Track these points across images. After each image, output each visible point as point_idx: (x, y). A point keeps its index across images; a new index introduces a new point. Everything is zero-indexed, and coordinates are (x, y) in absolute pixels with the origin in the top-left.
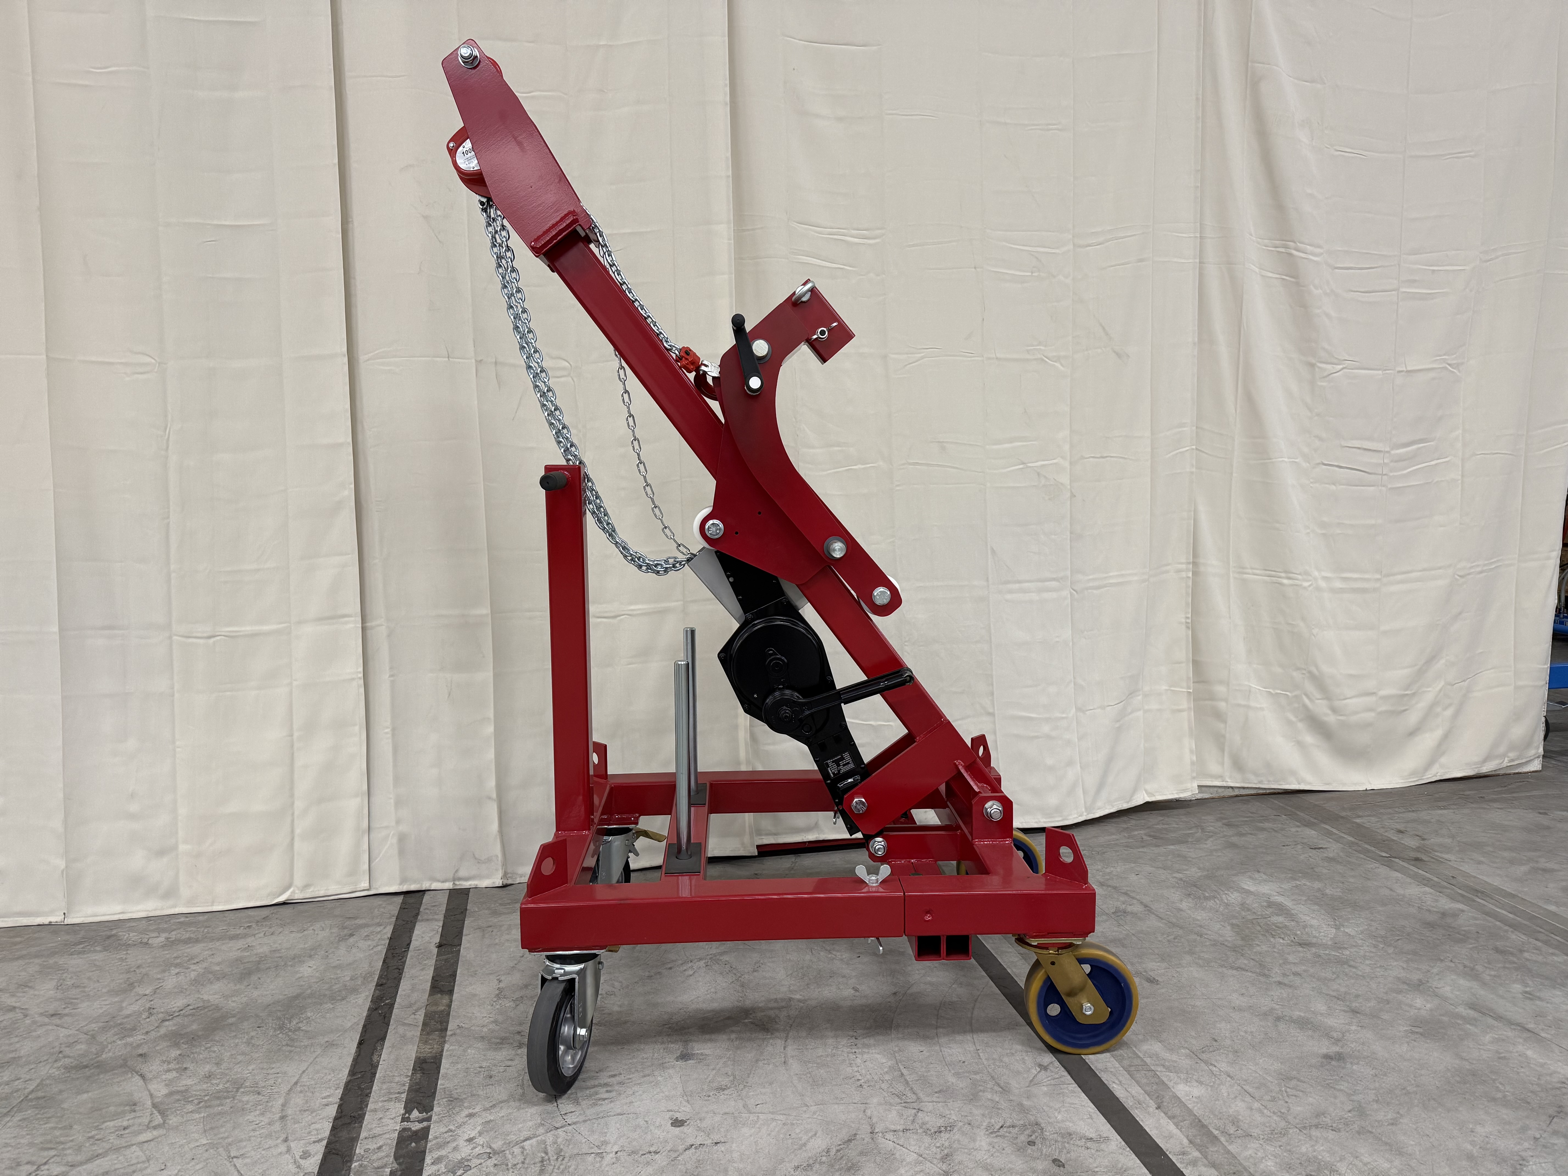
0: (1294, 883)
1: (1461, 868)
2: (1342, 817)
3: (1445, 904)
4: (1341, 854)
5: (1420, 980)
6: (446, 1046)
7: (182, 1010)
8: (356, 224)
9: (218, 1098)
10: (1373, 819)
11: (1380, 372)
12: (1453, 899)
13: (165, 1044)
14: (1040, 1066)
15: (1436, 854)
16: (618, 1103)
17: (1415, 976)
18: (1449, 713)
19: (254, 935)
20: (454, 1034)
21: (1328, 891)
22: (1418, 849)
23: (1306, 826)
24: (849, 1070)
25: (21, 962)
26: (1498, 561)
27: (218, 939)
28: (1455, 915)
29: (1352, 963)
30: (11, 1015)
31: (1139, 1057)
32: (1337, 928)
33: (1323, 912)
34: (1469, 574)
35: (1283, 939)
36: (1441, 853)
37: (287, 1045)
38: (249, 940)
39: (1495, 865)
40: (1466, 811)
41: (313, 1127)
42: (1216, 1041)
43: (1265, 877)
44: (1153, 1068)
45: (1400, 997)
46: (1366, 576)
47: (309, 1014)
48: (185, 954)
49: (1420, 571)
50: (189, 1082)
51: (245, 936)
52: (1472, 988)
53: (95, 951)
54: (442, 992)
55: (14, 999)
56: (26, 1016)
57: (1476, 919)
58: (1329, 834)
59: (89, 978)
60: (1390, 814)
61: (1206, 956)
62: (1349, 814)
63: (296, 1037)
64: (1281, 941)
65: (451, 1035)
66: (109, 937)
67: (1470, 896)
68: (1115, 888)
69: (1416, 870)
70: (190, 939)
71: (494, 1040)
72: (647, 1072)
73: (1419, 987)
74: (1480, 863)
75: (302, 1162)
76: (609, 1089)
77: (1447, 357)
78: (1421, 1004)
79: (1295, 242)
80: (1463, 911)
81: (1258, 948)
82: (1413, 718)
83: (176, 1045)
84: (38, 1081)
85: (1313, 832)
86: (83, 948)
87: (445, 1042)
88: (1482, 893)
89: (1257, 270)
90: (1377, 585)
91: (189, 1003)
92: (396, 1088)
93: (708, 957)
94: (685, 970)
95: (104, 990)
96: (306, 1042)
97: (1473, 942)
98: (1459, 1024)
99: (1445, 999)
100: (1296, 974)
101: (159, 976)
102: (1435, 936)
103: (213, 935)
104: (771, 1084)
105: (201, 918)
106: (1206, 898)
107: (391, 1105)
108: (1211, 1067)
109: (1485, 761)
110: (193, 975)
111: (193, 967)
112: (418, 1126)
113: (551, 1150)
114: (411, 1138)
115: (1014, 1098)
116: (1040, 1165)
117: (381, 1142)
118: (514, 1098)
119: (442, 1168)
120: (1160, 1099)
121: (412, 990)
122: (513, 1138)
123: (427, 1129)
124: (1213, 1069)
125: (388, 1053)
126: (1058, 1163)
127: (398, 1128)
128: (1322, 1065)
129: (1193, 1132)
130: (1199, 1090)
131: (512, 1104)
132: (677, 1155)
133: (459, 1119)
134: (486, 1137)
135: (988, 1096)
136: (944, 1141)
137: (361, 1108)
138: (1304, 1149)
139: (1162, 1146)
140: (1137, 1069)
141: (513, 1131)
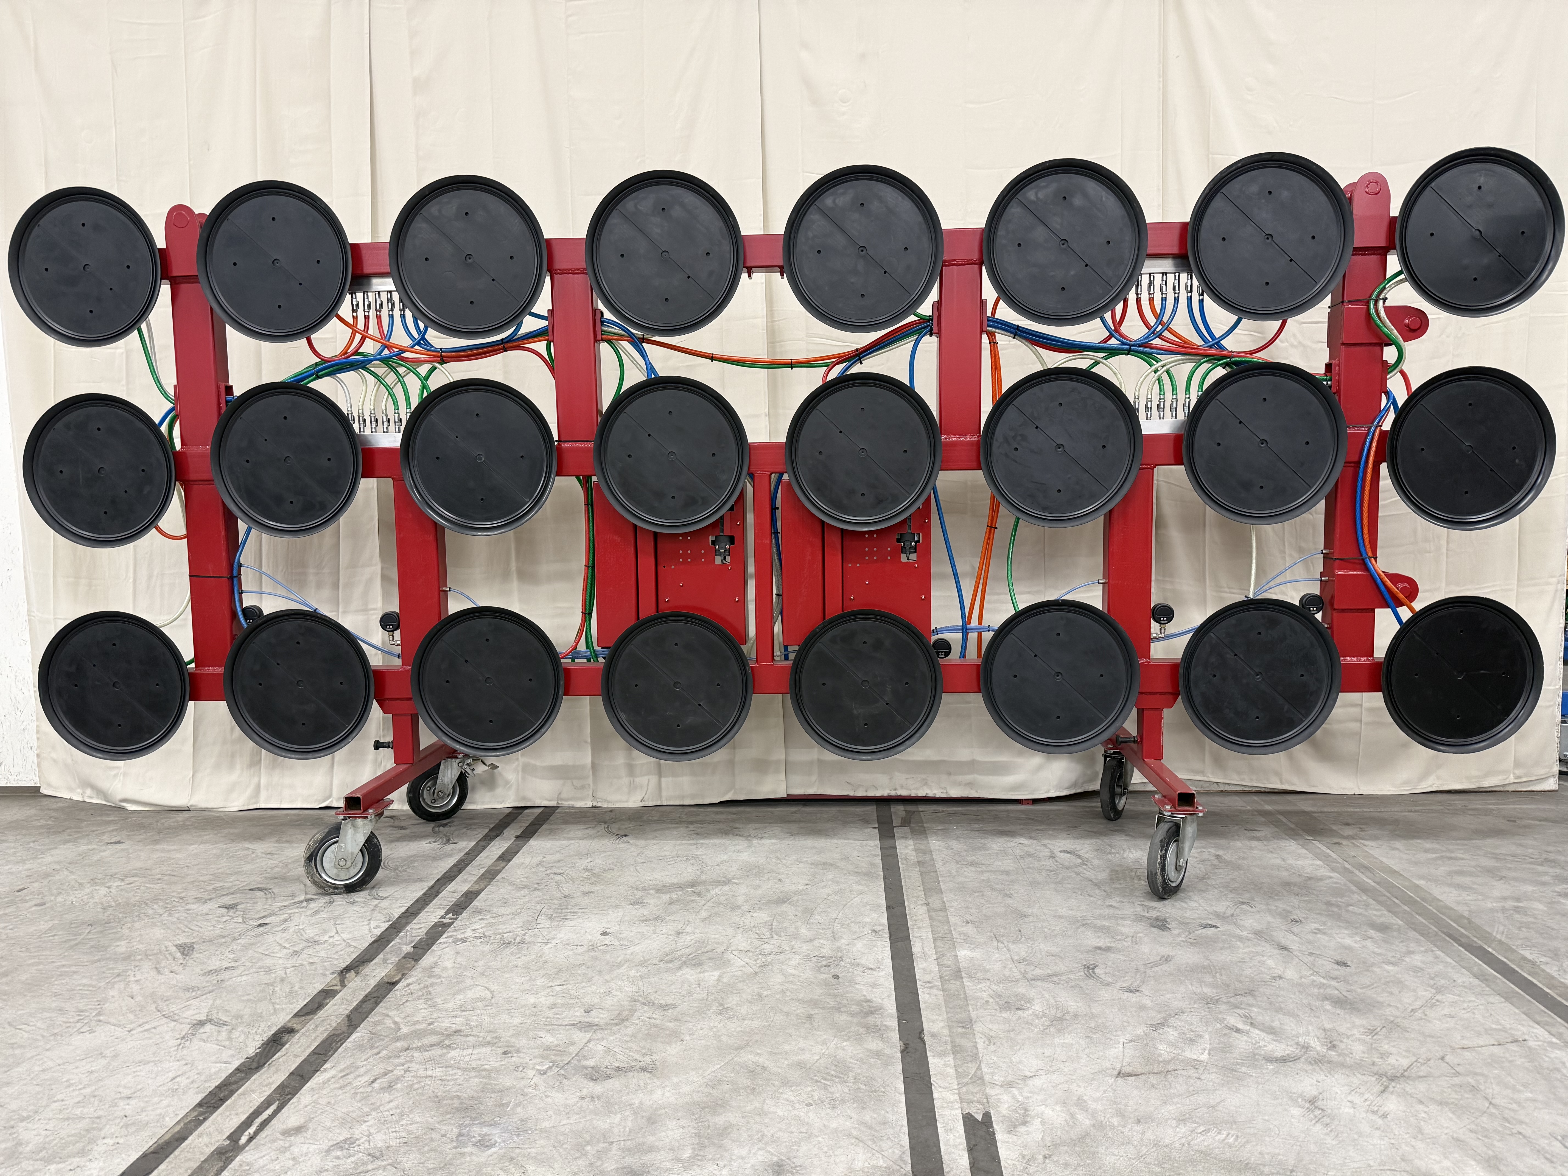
6: (489, 887)
16: (575, 921)
17: (1232, 911)
31: (951, 933)
41: (389, 915)
42: (1020, 931)
44: (956, 939)
52: (1272, 922)
54: (502, 861)
61: (1068, 886)
65: (495, 882)
67: (1352, 869)
71: (520, 886)
75: (373, 930)
88: (1367, 868)
97: (1313, 897)
98: (1230, 941)
99: (1241, 927)
102: (1282, 891)
104: (680, 921)
107: (438, 910)
112: (448, 921)
113: (518, 939)
114: (440, 926)
115: (838, 944)
116: (823, 976)
117: (422, 925)
118: (513, 914)
119: (450, 940)
120: (943, 955)
121: (485, 858)
122: (500, 931)
123: (453, 923)
124: (1001, 945)
125: (451, 887)
126: (836, 977)
127: (436, 920)
128: (1088, 951)
129: (948, 973)
130: (977, 954)
131: (510, 916)
132: (593, 948)
133: (474, 920)
134: (485, 929)
135: (821, 941)
136: (769, 959)
137: (420, 910)
138: (1020, 990)
139: (917, 977)
140: (943, 939)
141: (502, 928)
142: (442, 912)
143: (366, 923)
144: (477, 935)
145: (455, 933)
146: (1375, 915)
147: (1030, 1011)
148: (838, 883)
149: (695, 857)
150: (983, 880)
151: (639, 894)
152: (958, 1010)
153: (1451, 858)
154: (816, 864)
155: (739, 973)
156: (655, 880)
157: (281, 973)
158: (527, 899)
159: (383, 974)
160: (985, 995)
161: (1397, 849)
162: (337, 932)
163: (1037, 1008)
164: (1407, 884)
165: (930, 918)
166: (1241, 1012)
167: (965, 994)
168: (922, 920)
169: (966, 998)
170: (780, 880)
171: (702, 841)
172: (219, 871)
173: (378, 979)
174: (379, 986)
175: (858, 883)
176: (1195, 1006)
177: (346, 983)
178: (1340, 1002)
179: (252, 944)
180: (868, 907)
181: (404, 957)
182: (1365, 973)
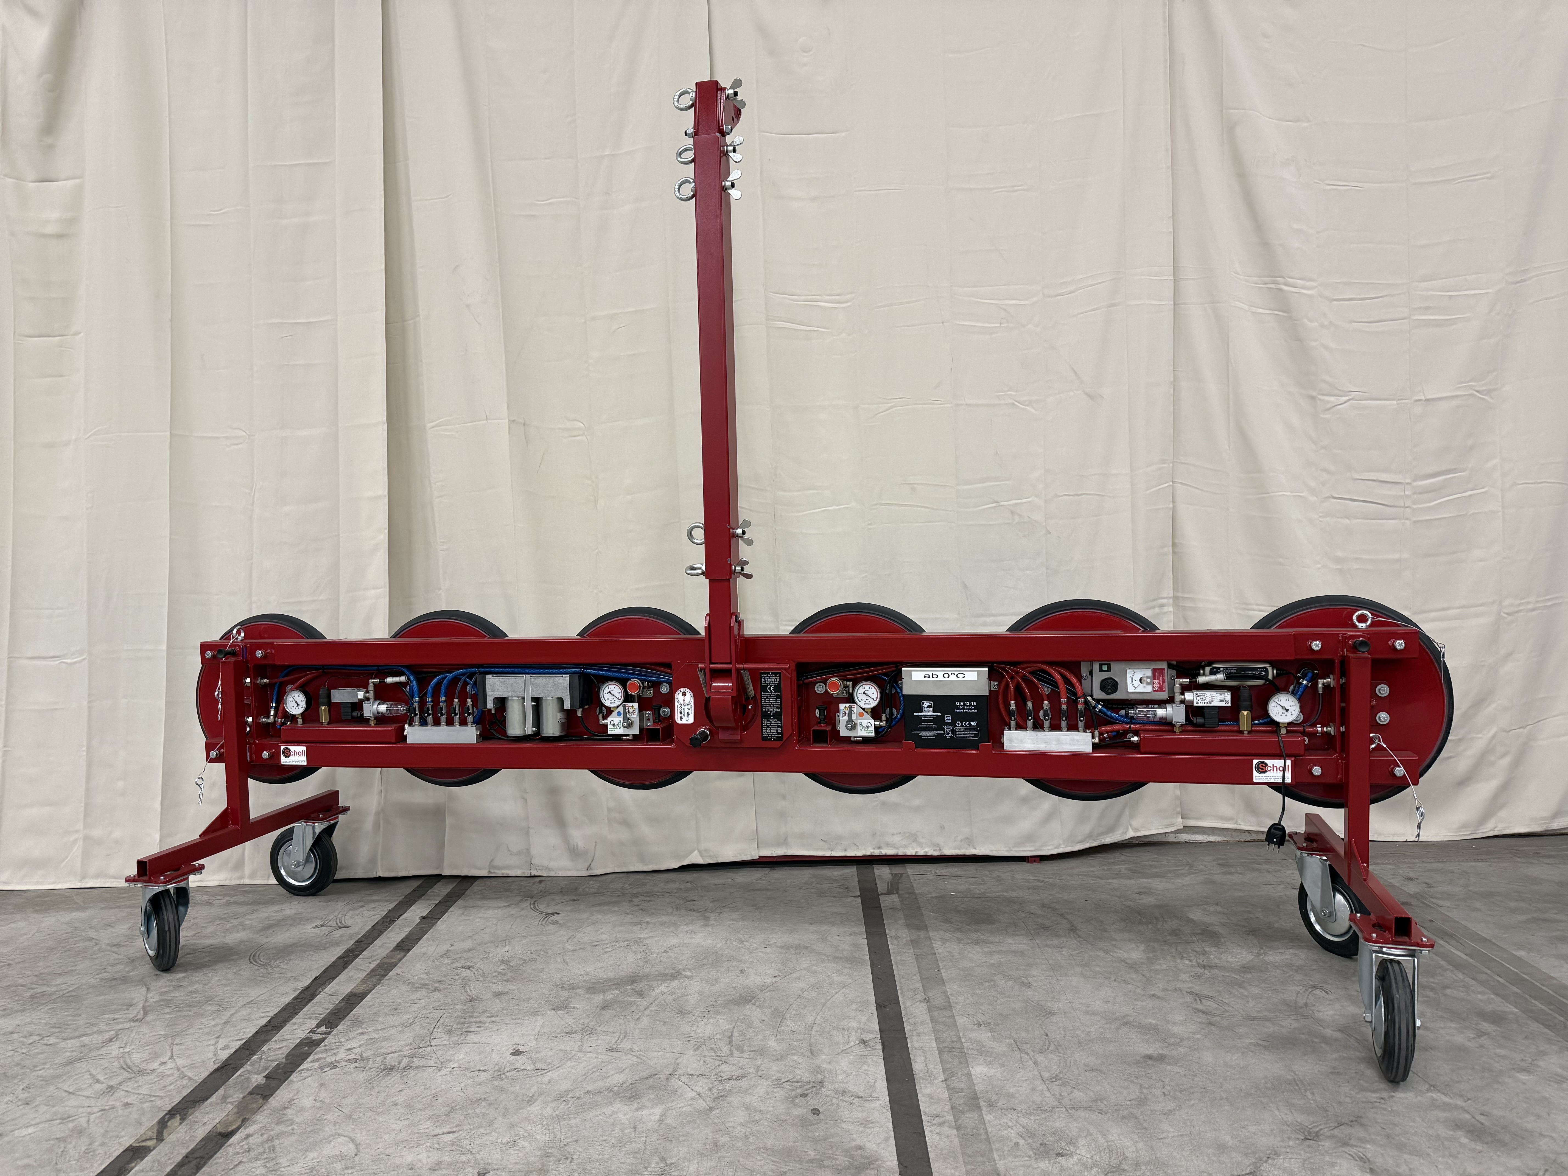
1: (1449, 914)
6: (378, 987)
7: (205, 948)
11: (1395, 402)
14: (861, 1040)
16: (479, 1034)
18: (1506, 761)
22: (1415, 895)
26: (1556, 598)
30: (87, 943)
31: (961, 1042)
32: (1258, 955)
33: (1254, 942)
34: (1518, 612)
35: (1191, 961)
36: (1439, 899)
37: (262, 976)
39: (1491, 913)
40: (1506, 864)
41: (244, 1030)
44: (966, 1051)
47: (292, 957)
49: (1459, 608)
50: (177, 994)
54: (402, 949)
60: (1414, 863)
61: (1097, 969)
63: (272, 972)
64: (1187, 962)
65: (388, 979)
71: (417, 985)
72: (520, 1016)
73: (1299, 1009)
74: (1475, 910)
75: (219, 1052)
76: (480, 1025)
77: (1474, 384)
84: (78, 986)
87: (379, 984)
91: (214, 944)
92: (320, 1011)
93: (634, 939)
96: (277, 975)
100: (1178, 990)
107: (309, 1021)
111: (232, 921)
112: (319, 1037)
113: (405, 1061)
114: (307, 1044)
115: (817, 1061)
116: (798, 1112)
117: (284, 1044)
118: (403, 1025)
119: (316, 1065)
120: (953, 1074)
121: (380, 947)
122: (383, 1051)
123: (324, 1039)
124: (1025, 1056)
125: (331, 988)
126: (816, 1112)
127: (303, 1037)
128: (1137, 1063)
129: (962, 1101)
130: (995, 1071)
131: (399, 1029)
132: (499, 1074)
133: (351, 1035)
134: (363, 1048)
135: (795, 1058)
136: (728, 1086)
137: (286, 1022)
138: (1058, 1124)
139: (922, 1109)
140: (950, 1050)
141: (386, 1046)
142: (313, 1024)
143: (213, 1042)
144: (352, 1056)
145: (324, 1055)
146: (1481, 1000)
147: (1075, 1158)
148: (814, 972)
149: (637, 942)
150: (993, 965)
151: (565, 994)
152: (980, 1159)
153: (1545, 920)
154: (786, 948)
155: (689, 1109)
156: (587, 974)
157: (83, 1121)
158: (423, 1003)
159: (217, 1121)
160: (1012, 1133)
161: (1479, 910)
162: (172, 1057)
163: (1083, 1152)
164: (1505, 956)
165: (933, 1020)
166: (1353, 1151)
167: (986, 1133)
168: (922, 1023)
169: (988, 1140)
170: (742, 971)
171: (648, 920)
172: (46, 971)
173: (209, 1127)
174: (207, 1139)
175: (839, 972)
176: (1291, 1143)
177: (165, 1135)
178: (1477, 1132)
179: (58, 1077)
180: (854, 1006)
181: (250, 1093)
182: (1496, 1086)
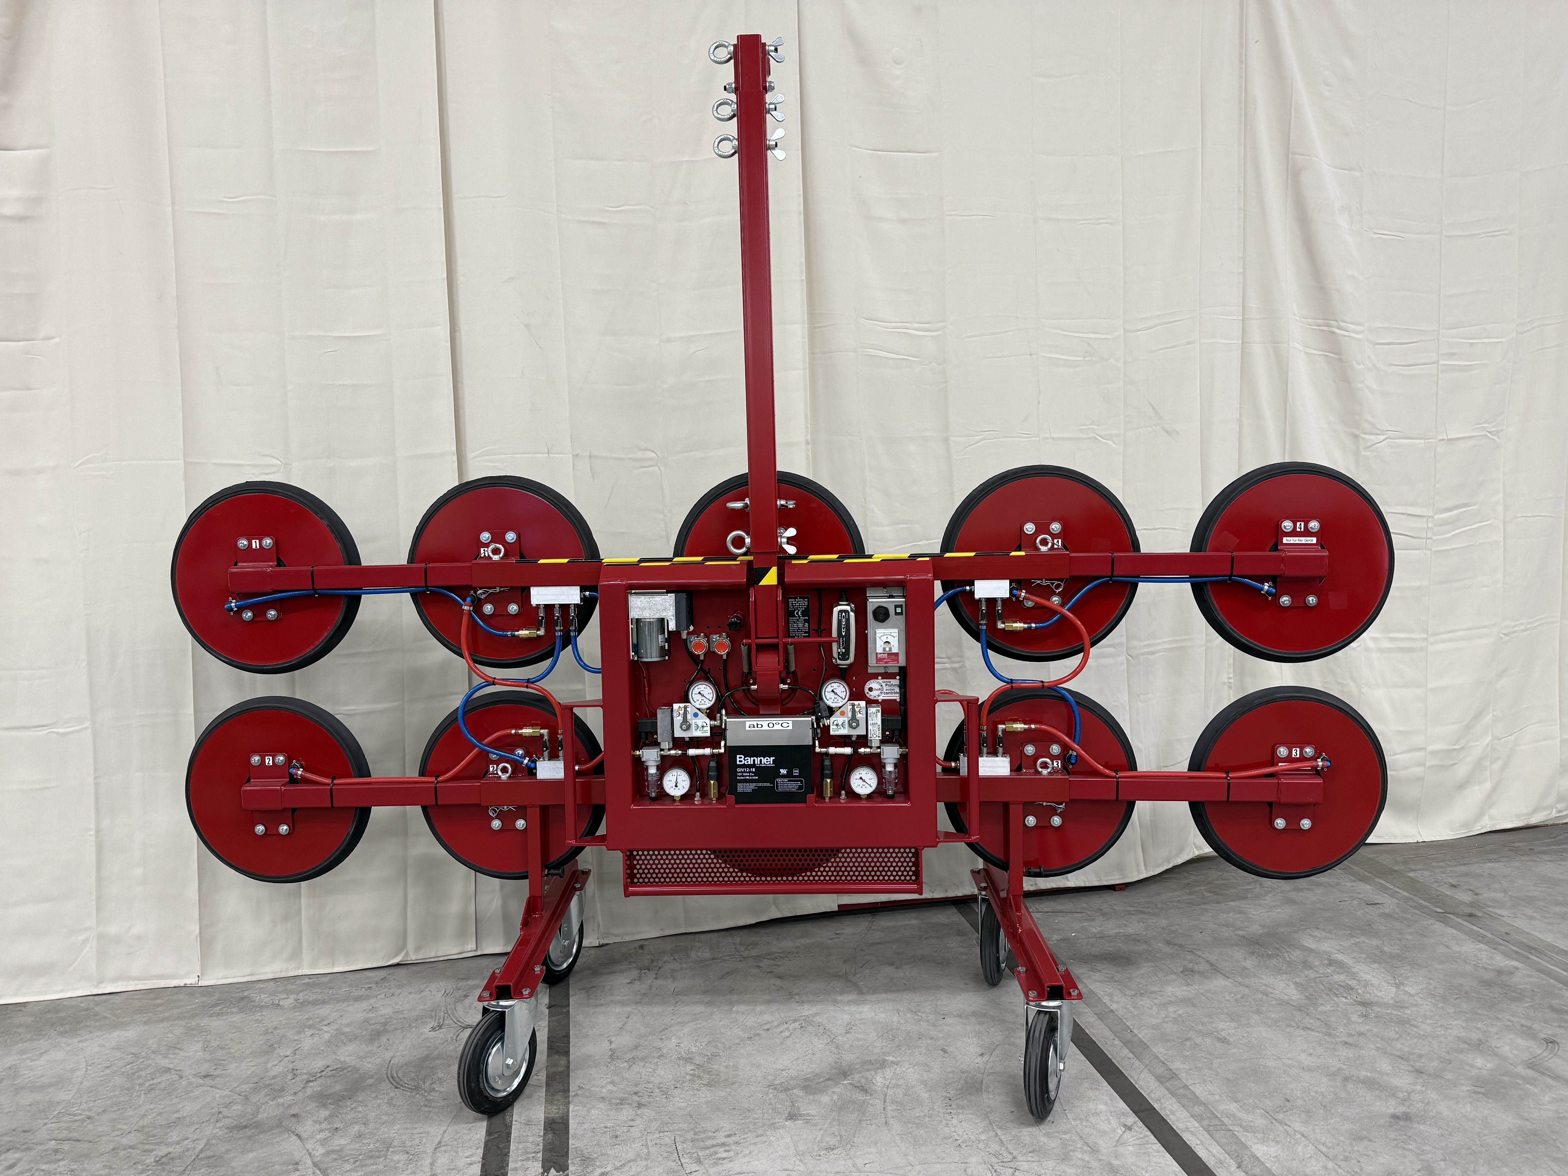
0: (1353, 941)
1: (1515, 924)
2: (1396, 871)
3: (1501, 961)
4: (1397, 910)
5: (1479, 1040)
6: (571, 1107)
7: (322, 1071)
8: (463, 333)
9: (372, 1157)
10: (1426, 873)
11: (1423, 441)
12: (1507, 956)
13: (314, 1105)
14: (1125, 1126)
15: (1490, 909)
16: (736, 1162)
17: (1475, 1036)
18: (1497, 766)
19: (376, 996)
20: (576, 1095)
21: (1386, 949)
22: (1472, 905)
23: (1360, 880)
24: (947, 1130)
25: (166, 1024)
26: (1541, 619)
27: (344, 1001)
28: (1510, 973)
29: (1414, 1022)
30: (167, 1076)
31: (1217, 1117)
32: (1398, 986)
33: (1383, 970)
34: (1513, 632)
35: (1346, 998)
36: (1494, 908)
37: (425, 1106)
38: (372, 1001)
39: (1547, 921)
40: (1517, 864)
42: (1288, 1101)
43: (1324, 934)
44: (1231, 1128)
45: (1461, 1056)
46: (1413, 636)
47: (440, 1075)
48: (316, 1016)
49: (1466, 630)
50: (342, 1142)
51: (368, 997)
52: (1530, 1047)
53: (232, 1013)
54: (558, 1053)
55: (167, 1061)
56: (181, 1077)
57: (1530, 976)
58: (1385, 888)
59: (231, 1040)
60: (1442, 867)
61: (1273, 1016)
62: (1402, 868)
63: (431, 1098)
64: (1344, 1000)
65: (574, 1096)
66: (242, 999)
67: (1525, 953)
68: (1181, 946)
69: (1470, 926)
70: (317, 1000)
71: (613, 1100)
72: (760, 1132)
73: (1479, 1046)
74: (1532, 918)
76: (727, 1148)
77: (1487, 425)
78: (1482, 1064)
79: (1337, 321)
80: (1517, 968)
81: (1323, 1008)
82: (1462, 771)
83: (324, 1105)
84: (204, 1141)
85: (1368, 887)
86: (220, 1010)
87: (569, 1103)
88: (1536, 949)
89: (1301, 348)
90: (1424, 644)
91: (329, 1064)
92: (531, 1148)
93: (802, 1018)
94: (782, 1032)
95: (248, 1052)
96: (442, 1103)
97: (1529, 1000)
98: (1518, 1084)
99: (1504, 1058)
100: (1361, 1034)
101: (296, 1038)
102: (1491, 995)
103: (337, 996)
104: (876, 1144)
105: (324, 979)
106: (1269, 956)
107: (529, 1164)
108: (1285, 1127)
109: (1534, 812)
110: (327, 1036)
111: (325, 1028)
118: (640, 1158)
124: (1288, 1129)
125: (518, 1114)
128: (1391, 1125)
130: (1275, 1150)
131: (641, 1163)
140: (1215, 1128)
142: (537, 1167)
149: (808, 1021)
150: (1176, 1020)
151: (785, 1098)
154: (965, 1016)
156: (787, 1069)
158: (640, 1125)
161: (1535, 918)
